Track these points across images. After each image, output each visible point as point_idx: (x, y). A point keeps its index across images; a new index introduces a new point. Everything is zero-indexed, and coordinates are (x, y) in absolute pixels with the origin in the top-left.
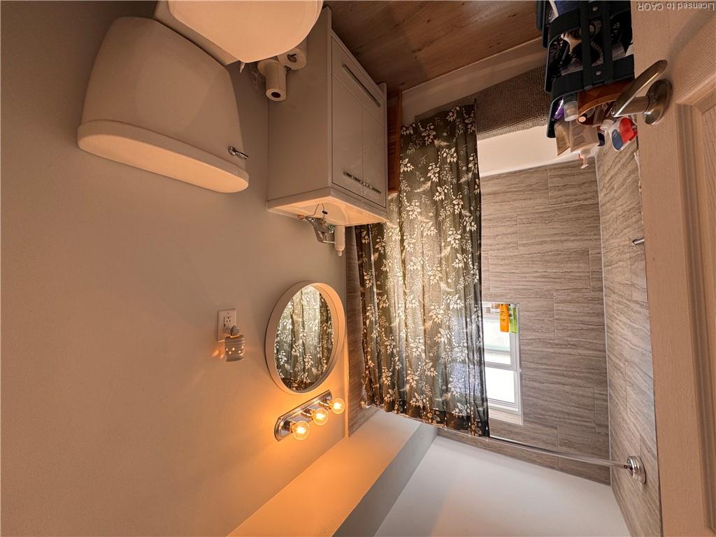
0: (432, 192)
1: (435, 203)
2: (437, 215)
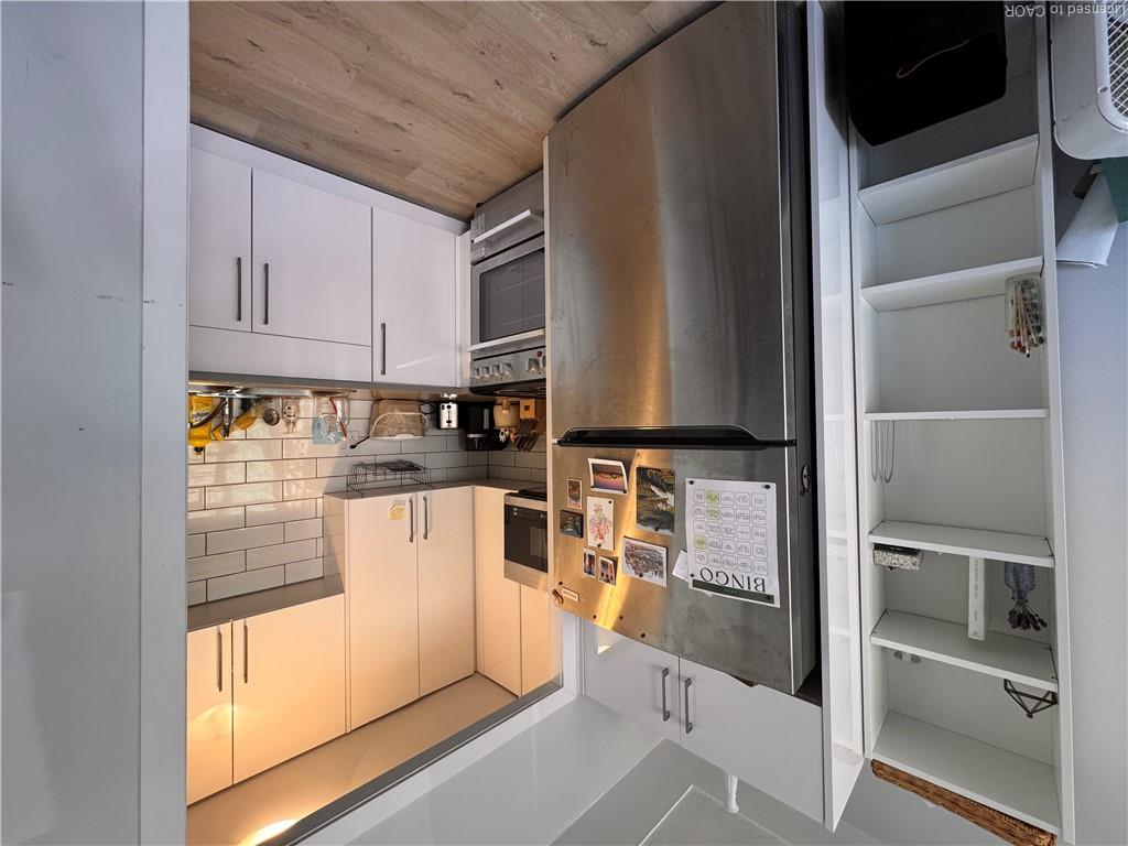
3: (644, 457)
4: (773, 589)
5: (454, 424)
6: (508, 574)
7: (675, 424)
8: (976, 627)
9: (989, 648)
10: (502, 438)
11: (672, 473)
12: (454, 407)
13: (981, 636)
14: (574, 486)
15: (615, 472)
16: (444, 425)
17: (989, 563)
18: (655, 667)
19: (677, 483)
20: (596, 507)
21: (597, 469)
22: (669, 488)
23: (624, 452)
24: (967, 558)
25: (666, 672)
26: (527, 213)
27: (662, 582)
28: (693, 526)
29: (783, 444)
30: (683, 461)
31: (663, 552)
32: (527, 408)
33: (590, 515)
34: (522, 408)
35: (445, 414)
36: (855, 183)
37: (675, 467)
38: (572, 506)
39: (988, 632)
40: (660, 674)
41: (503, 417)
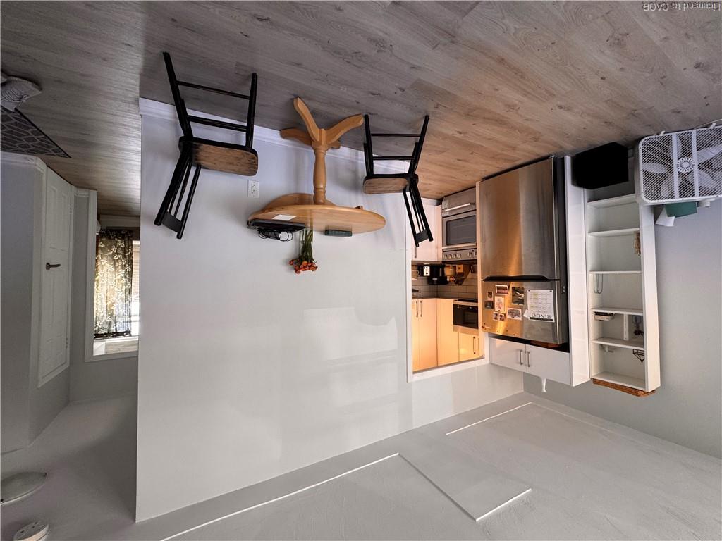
0: (113, 256)
1: (114, 260)
2: (115, 264)
3: (513, 284)
4: (553, 317)
5: (428, 275)
6: (455, 330)
7: (524, 274)
8: (626, 336)
9: (629, 343)
10: (448, 280)
11: (523, 288)
12: (429, 267)
13: (627, 340)
14: (490, 293)
15: (505, 289)
16: (425, 275)
17: (629, 316)
18: (517, 350)
19: (525, 291)
20: (498, 299)
21: (498, 288)
22: (522, 292)
23: (508, 283)
24: (623, 315)
25: (521, 351)
26: (469, 204)
27: (520, 319)
28: (529, 303)
29: (555, 280)
30: (526, 285)
31: (520, 310)
32: (459, 268)
33: (496, 301)
34: (457, 269)
35: (425, 270)
36: (586, 201)
37: (524, 286)
38: (489, 299)
39: (630, 338)
40: (519, 352)
41: (448, 272)
